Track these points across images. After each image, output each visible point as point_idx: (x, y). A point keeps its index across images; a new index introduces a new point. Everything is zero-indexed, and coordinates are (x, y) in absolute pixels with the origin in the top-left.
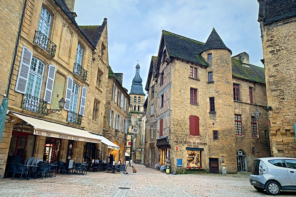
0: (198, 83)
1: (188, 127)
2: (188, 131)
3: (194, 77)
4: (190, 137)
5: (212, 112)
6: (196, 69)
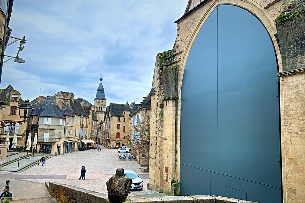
0: (120, 122)
2: (116, 137)
3: (119, 120)
4: (116, 139)
5: (124, 131)
6: (120, 118)
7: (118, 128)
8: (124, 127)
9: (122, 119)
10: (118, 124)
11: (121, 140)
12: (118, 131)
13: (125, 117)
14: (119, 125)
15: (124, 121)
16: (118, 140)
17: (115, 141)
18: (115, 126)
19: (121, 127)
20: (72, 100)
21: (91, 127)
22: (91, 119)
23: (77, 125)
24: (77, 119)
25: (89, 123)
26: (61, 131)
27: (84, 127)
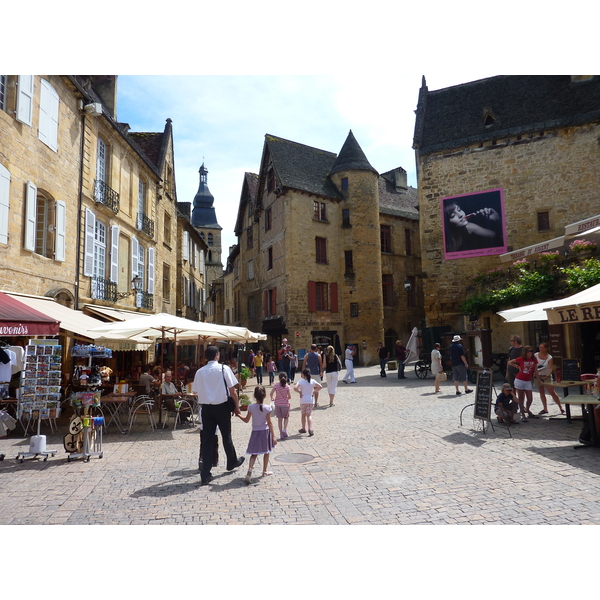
0: (328, 228)
3: (321, 218)
4: (317, 316)
5: (350, 273)
6: (323, 205)
7: (321, 258)
8: (349, 254)
9: (333, 209)
10: (317, 238)
11: (339, 324)
12: (321, 273)
13: (349, 201)
14: (321, 242)
15: (346, 224)
16: (324, 320)
17: (311, 329)
18: (303, 243)
19: (334, 254)
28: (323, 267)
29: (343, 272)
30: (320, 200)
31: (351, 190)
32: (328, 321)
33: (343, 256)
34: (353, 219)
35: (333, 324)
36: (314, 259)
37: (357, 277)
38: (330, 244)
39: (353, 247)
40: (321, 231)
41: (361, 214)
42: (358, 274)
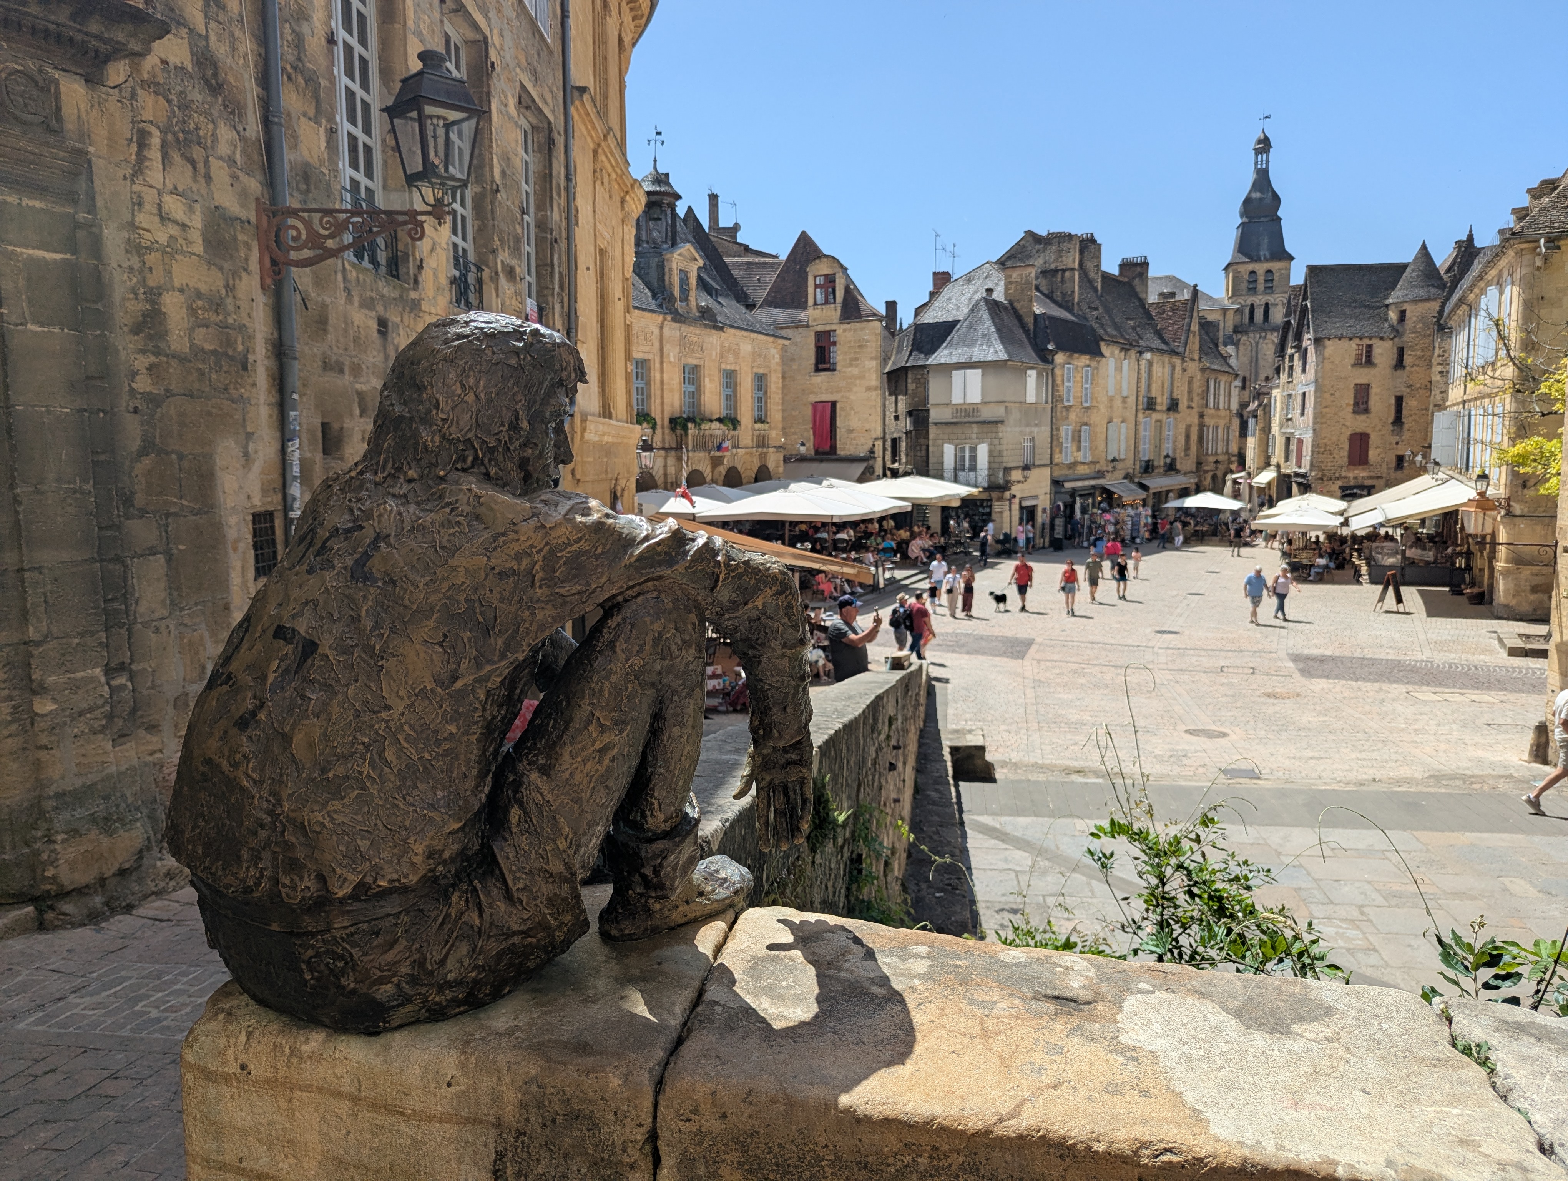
0: (1373, 371)
1: (1346, 454)
2: (1346, 460)
3: (1367, 359)
4: (1348, 470)
5: (1398, 420)
6: (1370, 347)
7: (1361, 407)
8: (1399, 400)
9: (1382, 349)
10: (1357, 386)
11: (1380, 477)
12: (1360, 424)
13: (1405, 338)
14: (1362, 390)
15: (1399, 364)
16: (1358, 473)
17: (1340, 483)
18: (1337, 394)
19: (1380, 401)
20: (1092, 275)
21: (1195, 412)
22: (1193, 367)
23: (1118, 403)
24: (1119, 369)
25: (1185, 388)
26: (1036, 430)
27: (1158, 408)
28: (1363, 417)
29: (1391, 420)
30: (1366, 341)
31: (1409, 324)
32: (1364, 474)
33: (1393, 401)
34: (1408, 360)
35: (1371, 478)
36: (1350, 409)
37: (1406, 427)
38: (1374, 391)
39: (1404, 391)
40: (1363, 376)
41: (1419, 353)
42: (1407, 421)
